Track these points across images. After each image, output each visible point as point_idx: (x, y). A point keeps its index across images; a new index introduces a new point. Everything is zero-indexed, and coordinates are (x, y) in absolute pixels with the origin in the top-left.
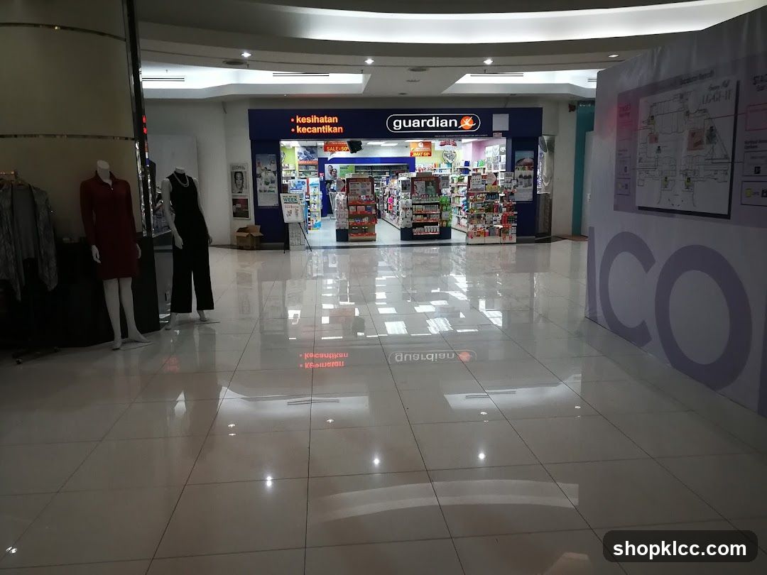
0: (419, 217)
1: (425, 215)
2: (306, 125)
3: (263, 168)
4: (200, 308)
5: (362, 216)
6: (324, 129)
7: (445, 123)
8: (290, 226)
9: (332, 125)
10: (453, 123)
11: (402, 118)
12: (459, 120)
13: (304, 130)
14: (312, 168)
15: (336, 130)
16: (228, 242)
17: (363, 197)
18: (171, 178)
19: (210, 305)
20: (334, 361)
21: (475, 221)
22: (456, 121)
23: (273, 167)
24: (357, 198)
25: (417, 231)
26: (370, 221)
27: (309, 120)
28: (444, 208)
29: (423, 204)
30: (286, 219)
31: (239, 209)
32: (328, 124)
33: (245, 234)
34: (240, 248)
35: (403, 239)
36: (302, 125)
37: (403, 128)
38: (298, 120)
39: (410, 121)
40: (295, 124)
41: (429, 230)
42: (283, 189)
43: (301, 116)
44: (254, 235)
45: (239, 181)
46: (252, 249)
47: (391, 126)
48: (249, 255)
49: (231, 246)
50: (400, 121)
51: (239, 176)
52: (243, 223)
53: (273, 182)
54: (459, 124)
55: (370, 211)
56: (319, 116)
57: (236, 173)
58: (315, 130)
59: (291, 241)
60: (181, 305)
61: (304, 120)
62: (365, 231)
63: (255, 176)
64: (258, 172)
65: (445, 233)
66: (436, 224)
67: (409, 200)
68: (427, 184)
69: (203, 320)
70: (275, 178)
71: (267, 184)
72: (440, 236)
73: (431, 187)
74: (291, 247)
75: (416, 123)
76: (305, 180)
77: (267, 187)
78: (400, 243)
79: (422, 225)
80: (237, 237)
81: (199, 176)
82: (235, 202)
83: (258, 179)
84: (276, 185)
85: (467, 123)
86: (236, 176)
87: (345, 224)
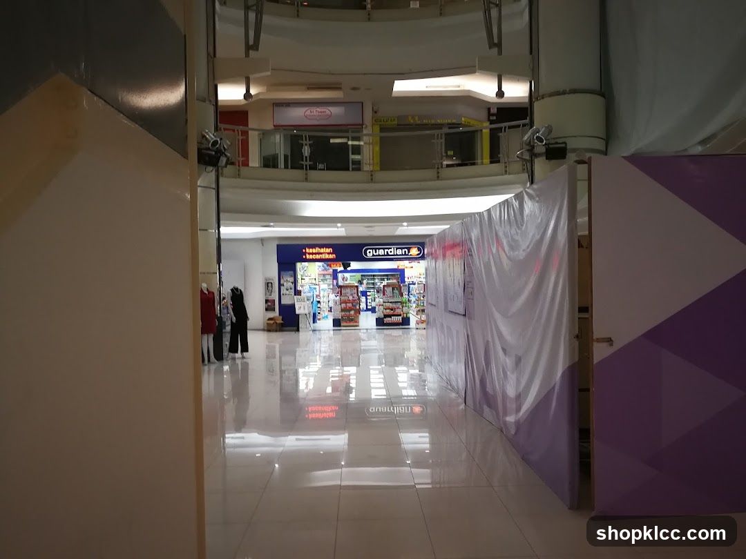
0: (388, 311)
1: (392, 310)
2: (313, 254)
3: (285, 280)
4: (242, 351)
5: (350, 310)
6: (323, 256)
7: (399, 252)
8: (300, 316)
9: (329, 253)
10: (405, 252)
11: (372, 249)
12: (409, 249)
13: (311, 257)
14: (328, 277)
15: (331, 256)
16: (262, 327)
17: (351, 298)
18: (232, 290)
19: (247, 351)
20: (329, 412)
21: (420, 313)
22: (406, 250)
23: (292, 279)
24: (346, 298)
25: (387, 320)
26: (355, 313)
27: (314, 251)
28: (404, 305)
29: (391, 302)
30: (297, 312)
31: (269, 306)
32: (326, 253)
33: (272, 322)
34: (269, 331)
35: (377, 325)
36: (309, 254)
37: (373, 255)
38: (307, 250)
39: (377, 250)
40: (305, 254)
41: (394, 319)
42: (298, 293)
43: (309, 248)
44: (278, 322)
45: (270, 288)
46: (276, 331)
47: (366, 255)
48: (274, 335)
49: (264, 330)
50: (371, 251)
51: (270, 285)
52: (271, 315)
53: (291, 289)
54: (409, 252)
55: (355, 306)
56: (320, 248)
57: (268, 283)
58: (318, 257)
59: (300, 326)
60: (233, 349)
61: (311, 251)
62: (352, 320)
63: (280, 285)
64: (282, 282)
65: (406, 321)
66: (400, 315)
67: (381, 300)
68: (393, 289)
69: (243, 358)
70: (293, 286)
71: (287, 290)
72: (402, 324)
73: (396, 291)
74: (300, 330)
75: (381, 252)
76: (317, 287)
77: (288, 292)
78: (376, 327)
79: (390, 316)
80: (267, 324)
81: (245, 288)
82: (267, 301)
83: (282, 287)
84: (293, 290)
85: (414, 252)
86: (268, 285)
87: (339, 315)
